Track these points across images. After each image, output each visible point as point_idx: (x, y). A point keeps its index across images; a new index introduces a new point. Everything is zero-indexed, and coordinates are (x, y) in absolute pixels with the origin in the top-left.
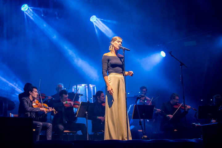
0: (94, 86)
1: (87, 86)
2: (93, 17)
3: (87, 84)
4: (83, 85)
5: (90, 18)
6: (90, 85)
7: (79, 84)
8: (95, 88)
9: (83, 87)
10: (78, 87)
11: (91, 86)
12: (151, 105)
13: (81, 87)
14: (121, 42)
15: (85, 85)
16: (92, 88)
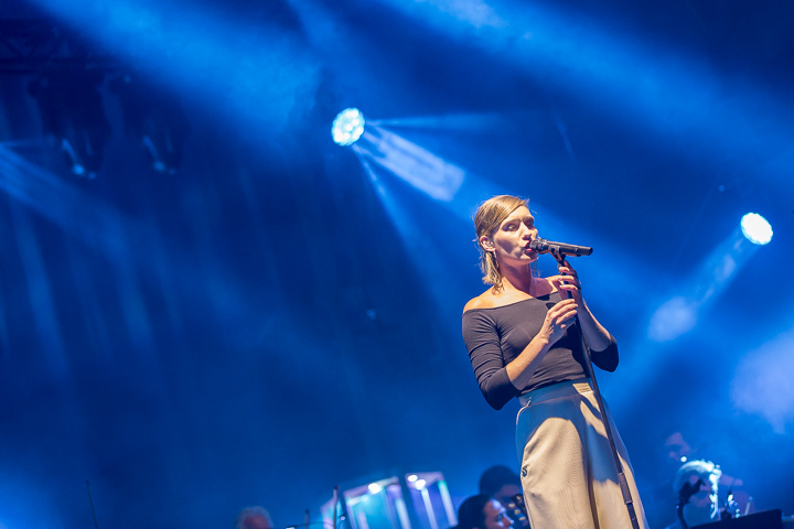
0: (432, 477)
1: (395, 489)
2: (347, 121)
3: (394, 479)
4: (375, 488)
5: (330, 126)
6: (412, 478)
7: (353, 486)
8: (443, 488)
9: (377, 496)
10: (351, 502)
11: (418, 483)
12: (754, 512)
13: (365, 499)
14: (529, 223)
15: (386, 488)
16: (425, 494)
